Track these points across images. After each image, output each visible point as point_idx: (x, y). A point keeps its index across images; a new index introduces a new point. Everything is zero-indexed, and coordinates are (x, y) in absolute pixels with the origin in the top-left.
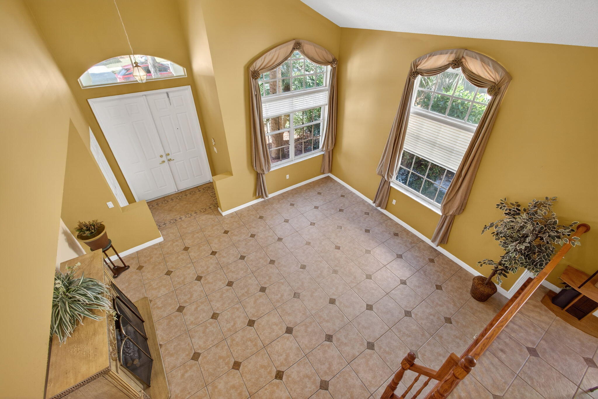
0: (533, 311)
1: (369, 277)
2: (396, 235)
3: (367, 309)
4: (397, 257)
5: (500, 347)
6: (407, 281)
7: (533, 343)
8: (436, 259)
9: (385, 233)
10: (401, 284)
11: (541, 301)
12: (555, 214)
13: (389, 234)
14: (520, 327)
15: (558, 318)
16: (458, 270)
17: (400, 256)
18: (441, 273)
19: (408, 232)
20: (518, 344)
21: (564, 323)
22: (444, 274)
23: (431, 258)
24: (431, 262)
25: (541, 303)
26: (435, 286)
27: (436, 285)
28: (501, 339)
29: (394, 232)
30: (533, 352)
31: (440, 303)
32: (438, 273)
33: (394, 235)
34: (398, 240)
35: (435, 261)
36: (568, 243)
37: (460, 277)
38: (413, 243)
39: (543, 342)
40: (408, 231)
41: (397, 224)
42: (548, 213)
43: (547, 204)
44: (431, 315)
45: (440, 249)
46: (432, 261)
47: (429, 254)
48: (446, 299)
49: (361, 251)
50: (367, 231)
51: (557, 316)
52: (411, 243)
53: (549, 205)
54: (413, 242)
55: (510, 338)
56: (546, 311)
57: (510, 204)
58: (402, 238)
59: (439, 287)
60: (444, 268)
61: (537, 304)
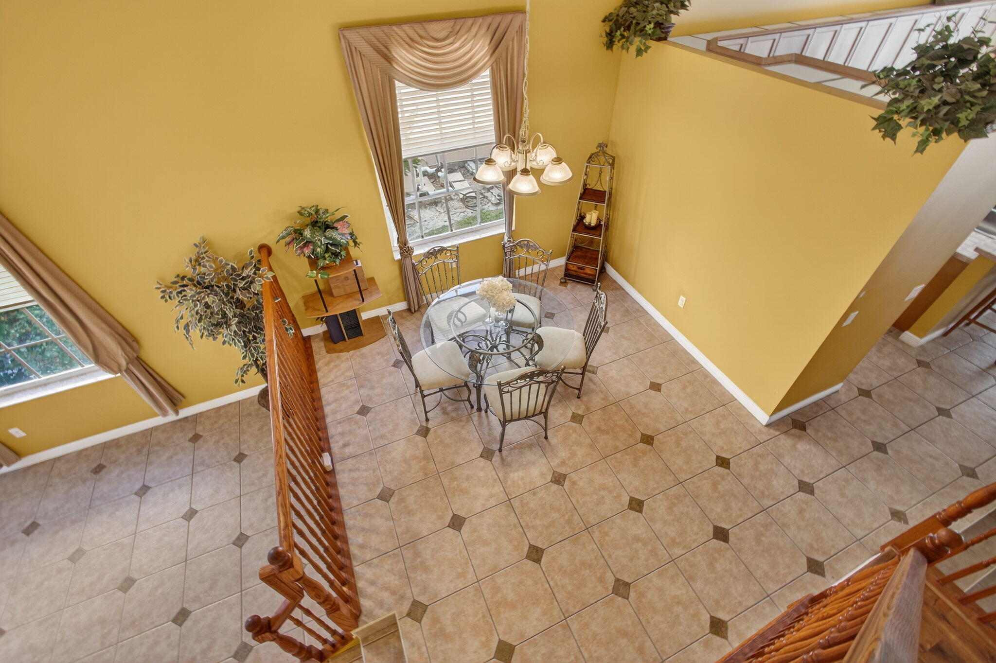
0: (330, 371)
1: (127, 584)
2: (99, 469)
3: (180, 625)
4: (141, 497)
5: (341, 443)
6: (194, 507)
7: (357, 402)
8: (199, 430)
9: (73, 491)
10: (189, 522)
11: (328, 352)
12: (222, 258)
13: (84, 481)
14: (336, 401)
15: (351, 353)
16: (237, 410)
17: (144, 490)
18: (223, 438)
19: (115, 444)
20: (348, 419)
21: (357, 352)
22: (228, 435)
23: (190, 435)
24: (197, 441)
25: (329, 355)
26: (234, 463)
27: (235, 460)
28: (335, 435)
29: (88, 470)
30: (364, 411)
31: (261, 473)
32: (222, 442)
33: (95, 473)
34: (112, 473)
35: (201, 434)
36: (263, 282)
37: (250, 414)
38: (143, 447)
39: (362, 391)
40: (113, 441)
41: (80, 453)
42: (215, 264)
43: (202, 254)
44: (266, 500)
45: (185, 413)
46: (196, 438)
47: (181, 435)
48: (262, 459)
49: (60, 571)
50: (31, 529)
51: (348, 352)
52: (139, 451)
53: (205, 252)
54: (139, 447)
55: (340, 423)
56: (338, 357)
57: (171, 285)
58: (115, 461)
59: (240, 458)
60: (220, 428)
61: (327, 359)
